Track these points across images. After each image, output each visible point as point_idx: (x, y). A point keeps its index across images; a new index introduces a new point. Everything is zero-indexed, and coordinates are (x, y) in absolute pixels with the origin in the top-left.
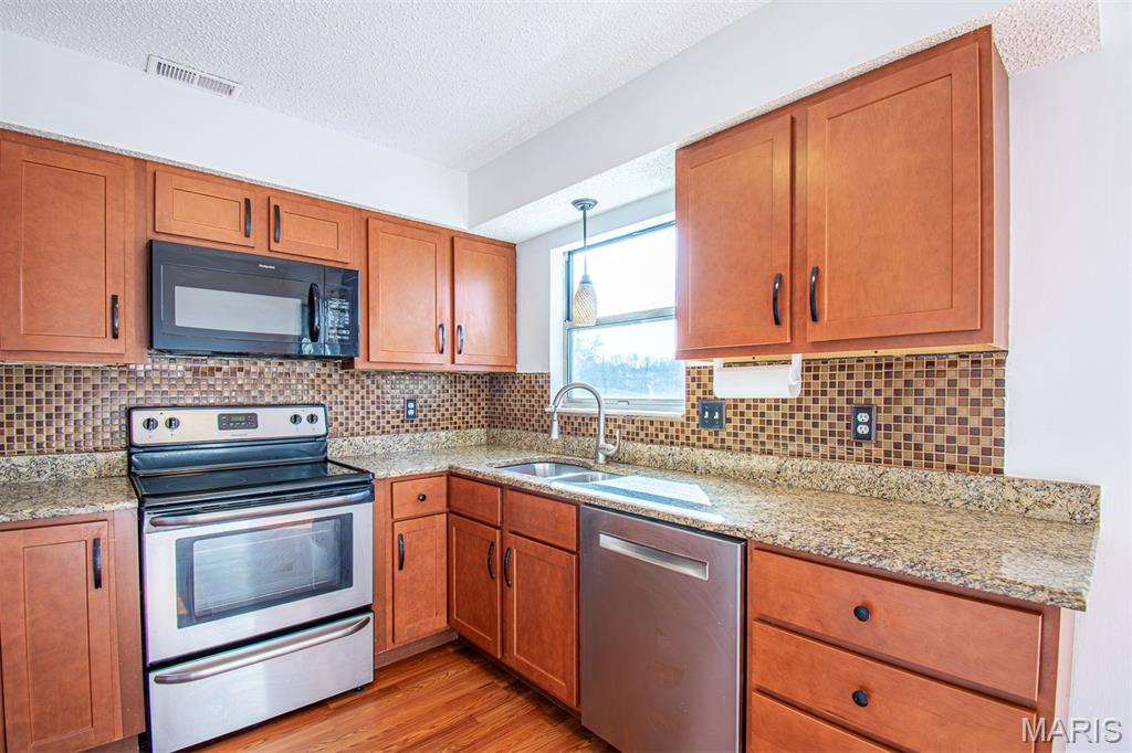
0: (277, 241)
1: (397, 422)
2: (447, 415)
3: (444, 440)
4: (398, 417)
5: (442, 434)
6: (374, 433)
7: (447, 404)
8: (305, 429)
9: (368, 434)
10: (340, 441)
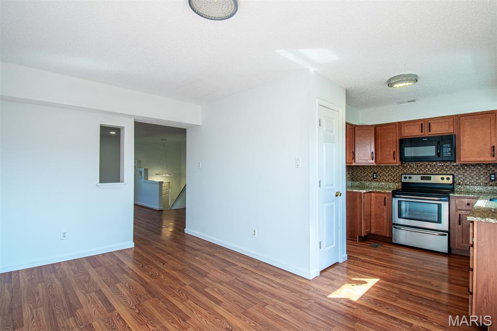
0: (430, 131)
8: (445, 181)
10: (460, 186)
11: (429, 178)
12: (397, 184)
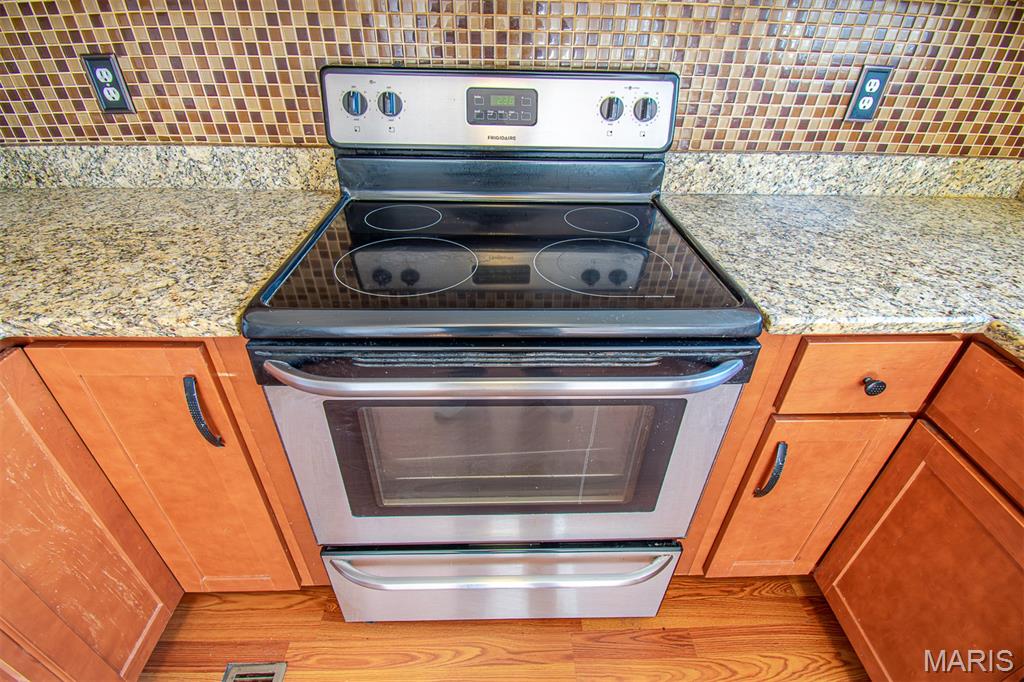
1: (823, 124)
2: (950, 117)
3: (917, 177)
4: (831, 113)
5: (921, 163)
6: (764, 149)
7: (962, 89)
9: (751, 148)
10: (690, 159)
11: (525, 110)
12: (302, 155)
